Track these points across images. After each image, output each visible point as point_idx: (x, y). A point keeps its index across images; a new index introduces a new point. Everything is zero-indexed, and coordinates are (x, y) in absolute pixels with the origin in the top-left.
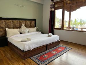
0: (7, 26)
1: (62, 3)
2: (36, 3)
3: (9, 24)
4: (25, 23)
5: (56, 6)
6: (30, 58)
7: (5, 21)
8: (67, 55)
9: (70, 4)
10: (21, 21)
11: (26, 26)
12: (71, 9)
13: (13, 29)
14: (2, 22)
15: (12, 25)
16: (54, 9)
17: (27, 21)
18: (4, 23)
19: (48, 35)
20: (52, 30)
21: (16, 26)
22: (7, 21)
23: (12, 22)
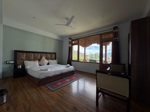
0: (28, 58)
1: (77, 41)
2: (59, 40)
3: (30, 56)
4: (46, 56)
5: (73, 42)
6: (44, 85)
7: (26, 54)
8: (78, 83)
9: (84, 41)
10: (42, 54)
11: (46, 59)
12: (85, 45)
13: (34, 61)
14: (23, 55)
15: (33, 57)
16: (71, 45)
17: (48, 54)
18: (25, 55)
19: (66, 66)
20: (70, 62)
21: (36, 58)
22: (28, 54)
23: (33, 55)
